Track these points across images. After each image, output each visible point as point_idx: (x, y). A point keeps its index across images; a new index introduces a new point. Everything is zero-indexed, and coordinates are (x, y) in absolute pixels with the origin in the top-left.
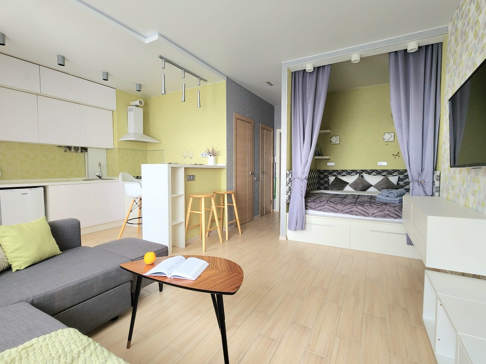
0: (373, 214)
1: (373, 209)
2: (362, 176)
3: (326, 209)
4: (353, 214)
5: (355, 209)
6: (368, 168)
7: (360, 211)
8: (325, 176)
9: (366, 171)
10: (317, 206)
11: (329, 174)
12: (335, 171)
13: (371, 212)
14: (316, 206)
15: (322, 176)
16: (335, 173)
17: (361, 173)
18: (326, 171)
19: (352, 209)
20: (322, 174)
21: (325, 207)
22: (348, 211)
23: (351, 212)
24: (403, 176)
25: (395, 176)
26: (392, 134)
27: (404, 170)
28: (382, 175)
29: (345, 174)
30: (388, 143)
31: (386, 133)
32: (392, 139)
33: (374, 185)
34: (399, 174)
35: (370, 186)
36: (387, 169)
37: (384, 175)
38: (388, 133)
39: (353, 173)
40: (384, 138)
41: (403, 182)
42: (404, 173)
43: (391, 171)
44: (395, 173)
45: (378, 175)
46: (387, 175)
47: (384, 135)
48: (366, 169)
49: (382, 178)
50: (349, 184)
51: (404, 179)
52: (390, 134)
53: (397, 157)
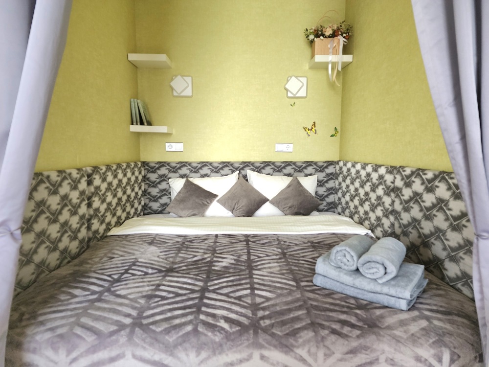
2: (245, 177)
6: (256, 157)
8: (161, 176)
9: (252, 164)
11: (170, 171)
12: (183, 164)
15: (153, 177)
16: (184, 171)
17: (242, 169)
18: (162, 164)
20: (154, 172)
24: (324, 174)
25: (311, 175)
26: (304, 80)
27: (325, 162)
28: (286, 175)
29: (208, 172)
30: (295, 100)
31: (291, 77)
32: (302, 93)
33: (270, 199)
34: (317, 170)
35: (263, 201)
36: (294, 160)
37: (289, 175)
38: (297, 77)
39: (226, 170)
40: (287, 90)
41: (324, 189)
42: (326, 167)
43: (300, 164)
44: (310, 170)
45: (278, 173)
46: (296, 174)
47: (288, 81)
48: (252, 160)
49: (287, 181)
50: (218, 198)
51: (326, 182)
52: (299, 78)
53: (311, 133)
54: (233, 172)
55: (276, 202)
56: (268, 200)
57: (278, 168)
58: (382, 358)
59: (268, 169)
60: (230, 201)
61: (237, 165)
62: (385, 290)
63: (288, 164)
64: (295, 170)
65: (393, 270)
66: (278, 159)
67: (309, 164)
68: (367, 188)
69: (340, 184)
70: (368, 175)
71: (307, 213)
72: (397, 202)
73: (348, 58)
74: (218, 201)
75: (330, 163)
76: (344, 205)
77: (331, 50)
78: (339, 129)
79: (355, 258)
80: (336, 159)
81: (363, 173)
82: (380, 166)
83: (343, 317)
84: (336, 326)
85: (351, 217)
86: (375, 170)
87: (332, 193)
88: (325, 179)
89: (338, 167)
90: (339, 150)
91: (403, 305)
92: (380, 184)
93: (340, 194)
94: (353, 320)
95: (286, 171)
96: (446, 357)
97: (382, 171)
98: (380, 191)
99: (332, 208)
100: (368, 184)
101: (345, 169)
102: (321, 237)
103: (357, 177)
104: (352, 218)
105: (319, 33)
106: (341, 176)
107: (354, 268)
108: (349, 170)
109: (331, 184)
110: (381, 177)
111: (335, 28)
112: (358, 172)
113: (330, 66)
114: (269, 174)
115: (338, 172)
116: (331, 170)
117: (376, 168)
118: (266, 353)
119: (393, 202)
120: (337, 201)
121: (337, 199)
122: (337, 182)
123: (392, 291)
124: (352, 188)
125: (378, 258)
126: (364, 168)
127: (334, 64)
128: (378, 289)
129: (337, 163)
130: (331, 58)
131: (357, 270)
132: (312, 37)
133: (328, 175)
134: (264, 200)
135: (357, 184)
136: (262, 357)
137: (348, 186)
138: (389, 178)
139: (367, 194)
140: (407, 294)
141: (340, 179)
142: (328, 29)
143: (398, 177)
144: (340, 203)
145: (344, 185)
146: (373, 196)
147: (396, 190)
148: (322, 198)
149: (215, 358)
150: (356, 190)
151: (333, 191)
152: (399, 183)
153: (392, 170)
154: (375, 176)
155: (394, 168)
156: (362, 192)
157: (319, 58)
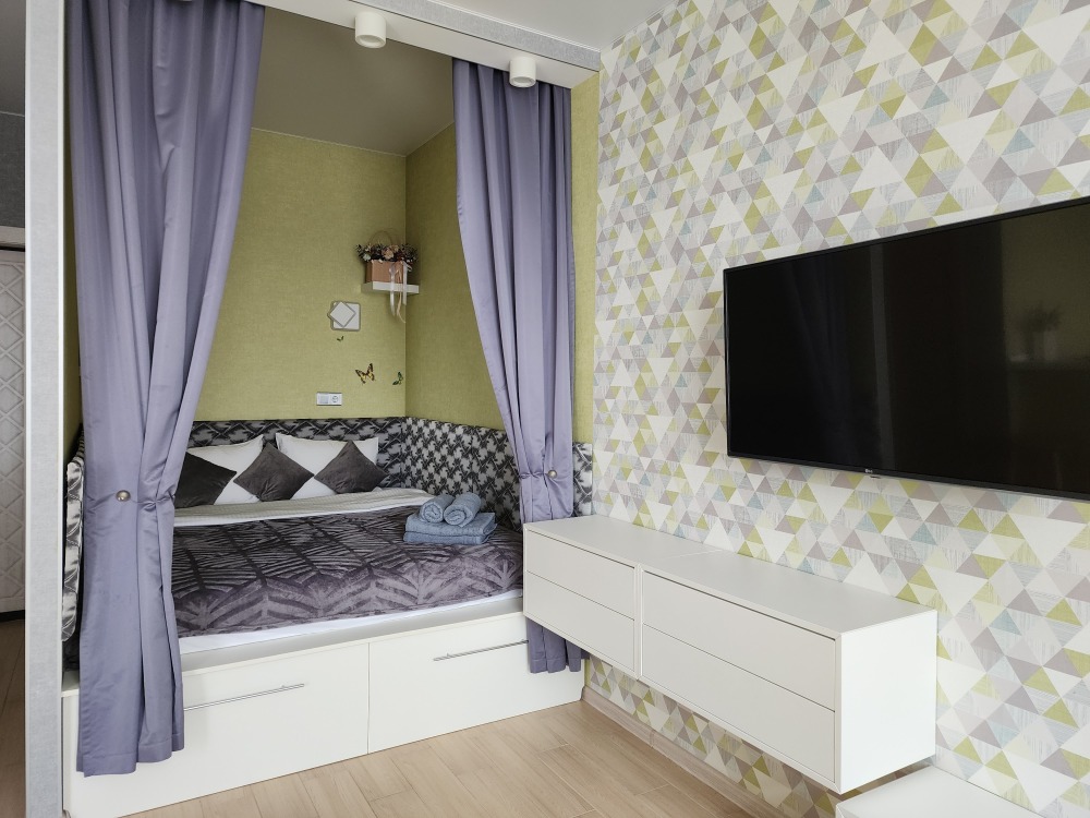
0: (430, 596)
1: (428, 580)
2: (274, 441)
3: (264, 614)
4: (366, 614)
5: (373, 591)
7: (390, 595)
9: (281, 423)
10: (223, 610)
13: (424, 592)
14: (216, 615)
17: (268, 431)
19: (364, 595)
21: (256, 608)
22: (350, 603)
23: (360, 604)
24: (386, 436)
25: (368, 437)
26: (356, 307)
27: (387, 419)
28: (333, 438)
29: (209, 437)
30: (343, 333)
31: (338, 302)
32: (354, 324)
33: (316, 474)
34: (376, 431)
35: (305, 476)
36: (344, 416)
37: (338, 438)
38: (346, 303)
39: (239, 434)
40: (332, 320)
41: (386, 456)
42: (389, 426)
43: (353, 423)
44: (367, 430)
45: (323, 437)
46: (348, 437)
47: (333, 307)
48: (281, 417)
49: (338, 447)
50: (236, 476)
51: (390, 446)
52: (350, 305)
53: (368, 379)
54: (251, 437)
55: (324, 477)
56: (312, 475)
57: (320, 429)
58: (464, 573)
59: (306, 431)
60: (255, 480)
61: (257, 426)
62: (466, 531)
63: (336, 422)
64: (347, 432)
65: (471, 514)
66: (321, 415)
67: (366, 421)
68: (444, 451)
69: (408, 448)
70: (445, 435)
71: (370, 489)
72: (475, 463)
73: (414, 289)
74: (236, 481)
75: (394, 420)
76: (414, 476)
77: (393, 277)
78: (403, 373)
79: (441, 511)
80: (402, 415)
81: (439, 434)
82: (457, 426)
83: (435, 552)
84: (432, 558)
85: (425, 489)
86: (452, 430)
87: (397, 462)
88: (388, 442)
89: (404, 426)
90: (404, 402)
91: (478, 540)
92: (458, 445)
93: (408, 462)
94: (443, 553)
95: (332, 433)
96: (505, 566)
97: (460, 431)
98: (458, 454)
99: (397, 481)
100: (445, 446)
101: (415, 429)
102: (396, 511)
103: (431, 439)
104: (427, 491)
105: (377, 254)
106: (409, 437)
107: (441, 519)
108: (420, 430)
109: (395, 449)
110: (459, 438)
111: (396, 250)
112: (432, 432)
113: (392, 296)
114: (308, 438)
115: (405, 432)
116: (395, 429)
117: (453, 428)
118: (380, 581)
119: (471, 464)
120: (404, 472)
121: (404, 468)
122: (404, 446)
123: (471, 531)
124: (425, 453)
125: (460, 506)
126: (439, 428)
127: (397, 295)
128: (460, 532)
129: (404, 420)
130: (393, 287)
131: (444, 521)
132: (367, 257)
133: (391, 436)
134: (307, 476)
135: (432, 447)
136: (378, 585)
137: (419, 451)
138: (466, 439)
139: (444, 458)
140: (481, 531)
141: (409, 441)
142: (388, 251)
143: (475, 437)
144: (409, 474)
145: (414, 450)
146: (450, 460)
147: (474, 452)
148: (385, 467)
149: (340, 591)
150: (431, 454)
151: (399, 458)
152: (476, 444)
153: (470, 430)
154: (452, 437)
155: (471, 428)
156: (437, 456)
157: (377, 286)
